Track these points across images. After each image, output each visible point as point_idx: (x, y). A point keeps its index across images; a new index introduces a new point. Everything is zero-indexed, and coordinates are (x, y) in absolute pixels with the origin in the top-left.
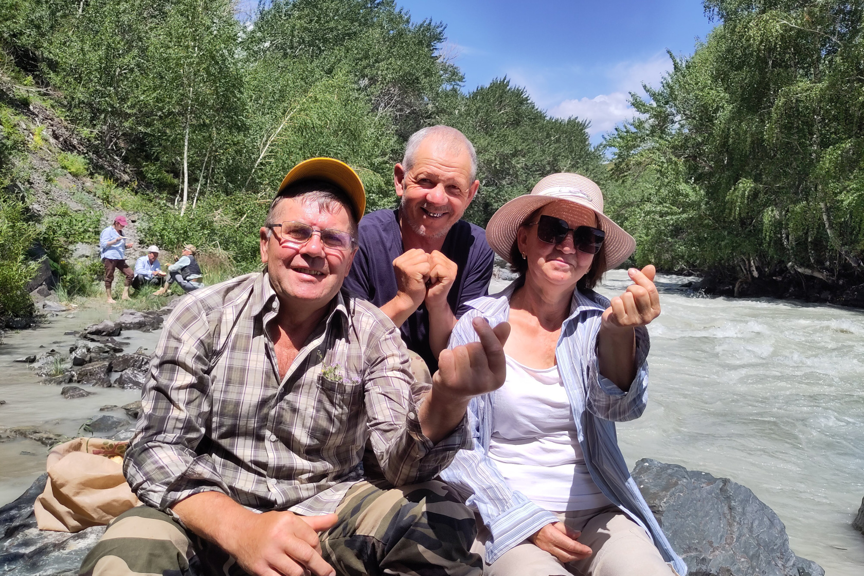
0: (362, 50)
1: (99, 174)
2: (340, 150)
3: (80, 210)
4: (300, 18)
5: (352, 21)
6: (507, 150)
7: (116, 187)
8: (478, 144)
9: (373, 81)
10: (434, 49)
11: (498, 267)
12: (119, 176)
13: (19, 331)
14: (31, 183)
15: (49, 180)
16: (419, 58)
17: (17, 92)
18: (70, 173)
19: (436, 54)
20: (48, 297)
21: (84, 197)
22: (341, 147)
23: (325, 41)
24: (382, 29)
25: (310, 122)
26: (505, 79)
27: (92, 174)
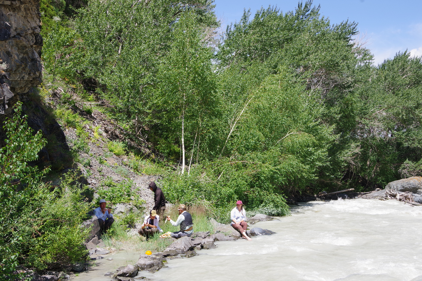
0: (297, 49)
1: (132, 152)
2: (284, 121)
3: (119, 180)
4: (254, 34)
5: (289, 30)
6: (411, 104)
7: (142, 160)
8: (387, 102)
9: (306, 68)
10: (350, 40)
11: (411, 193)
12: (144, 152)
13: (78, 274)
14: (91, 166)
15: (101, 163)
16: (337, 49)
17: (85, 106)
18: (115, 154)
19: (351, 42)
20: (98, 245)
21: (123, 169)
22: (285, 119)
23: (271, 46)
24: (310, 33)
25: (262, 105)
26: (406, 52)
27: (127, 153)
